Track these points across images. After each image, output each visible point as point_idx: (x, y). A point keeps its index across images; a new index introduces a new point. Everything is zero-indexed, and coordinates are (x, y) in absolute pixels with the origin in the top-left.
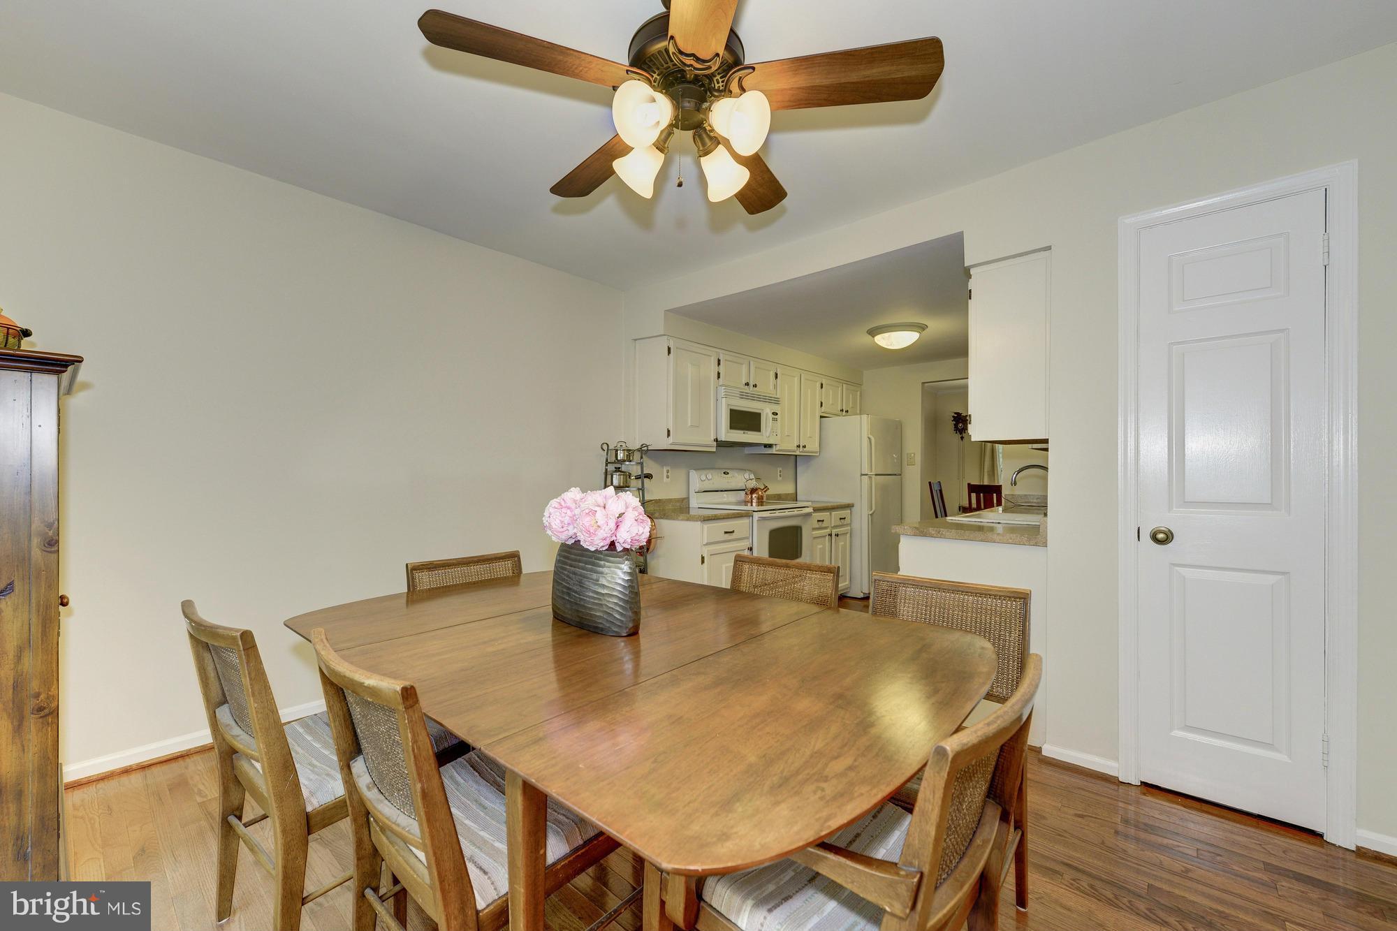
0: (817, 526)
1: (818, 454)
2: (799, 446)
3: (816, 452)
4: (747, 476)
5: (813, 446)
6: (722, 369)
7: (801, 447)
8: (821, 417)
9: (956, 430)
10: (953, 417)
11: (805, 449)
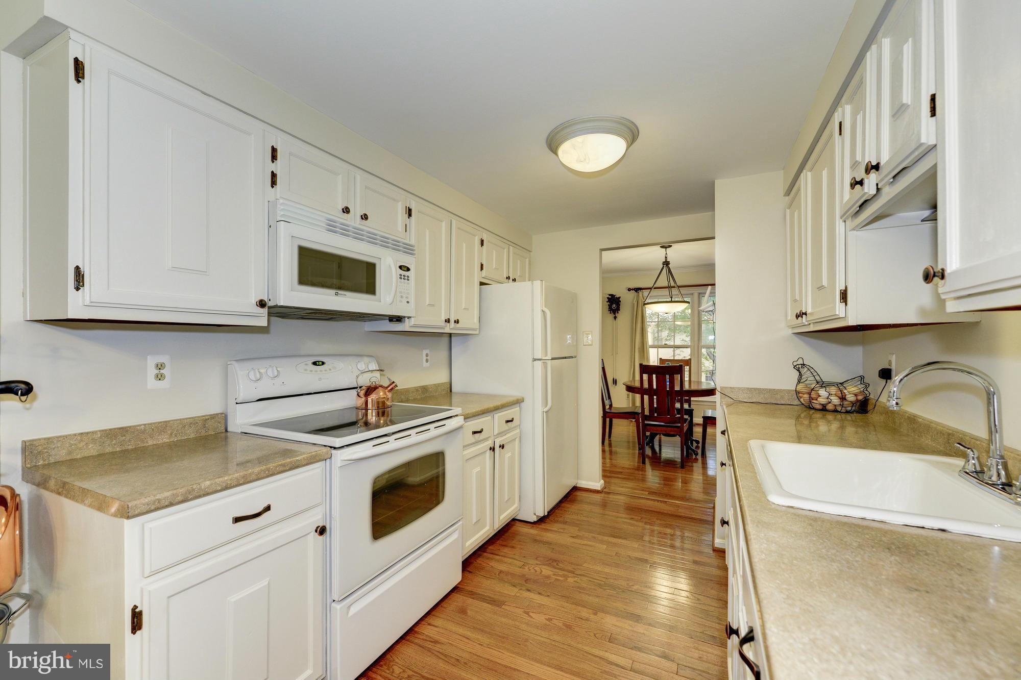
0: (473, 441)
1: (477, 332)
2: (448, 321)
3: (475, 330)
4: (362, 366)
5: (469, 322)
6: (278, 167)
7: (452, 321)
8: (482, 284)
9: (610, 311)
10: (608, 298)
11: (458, 325)
